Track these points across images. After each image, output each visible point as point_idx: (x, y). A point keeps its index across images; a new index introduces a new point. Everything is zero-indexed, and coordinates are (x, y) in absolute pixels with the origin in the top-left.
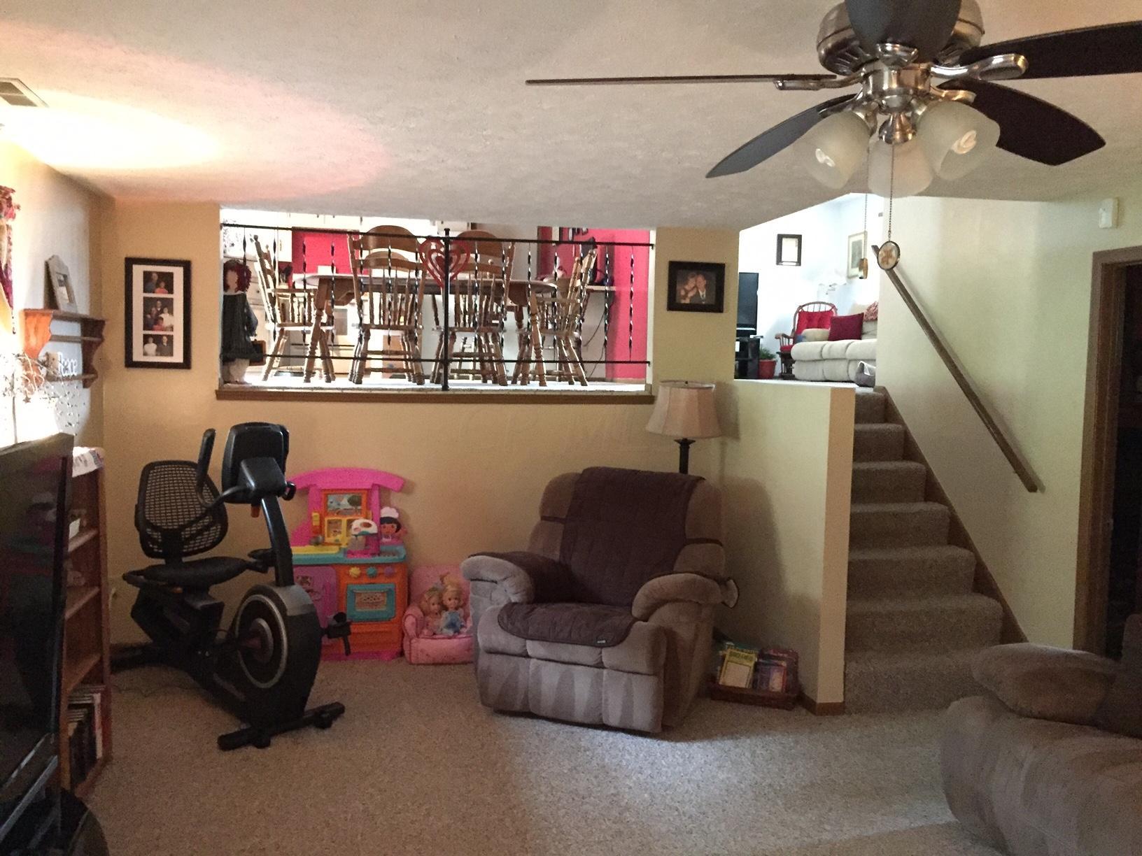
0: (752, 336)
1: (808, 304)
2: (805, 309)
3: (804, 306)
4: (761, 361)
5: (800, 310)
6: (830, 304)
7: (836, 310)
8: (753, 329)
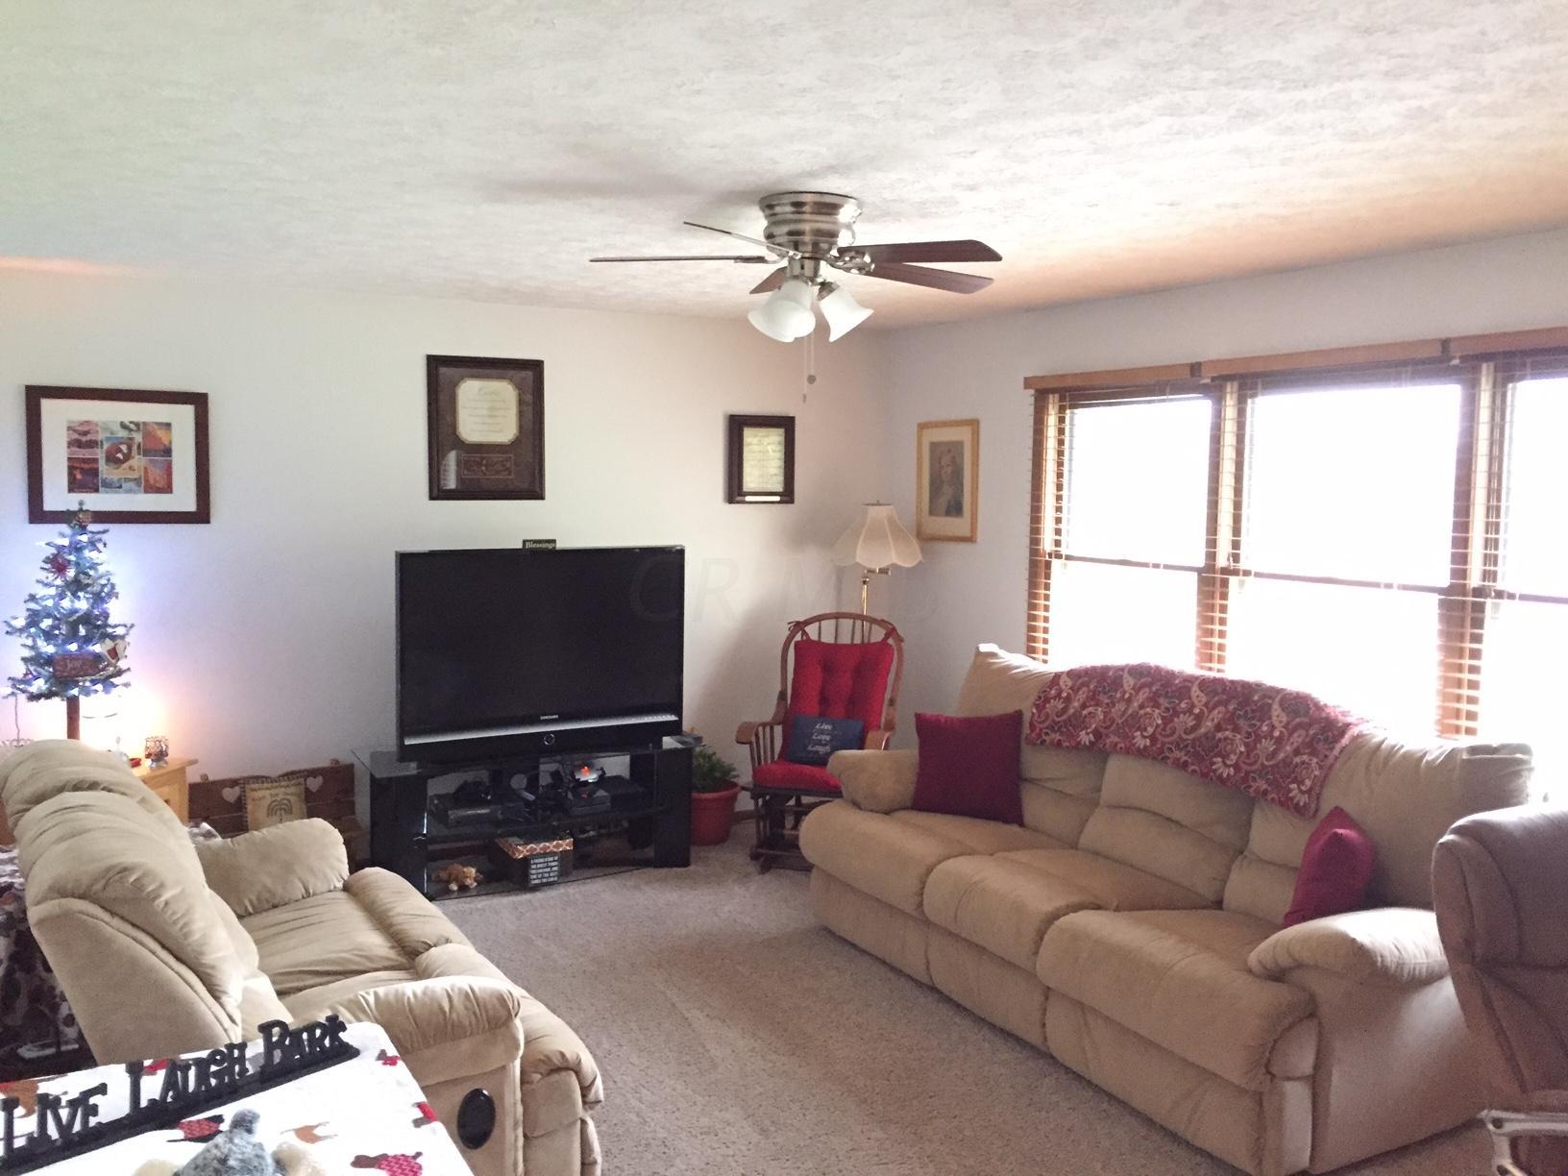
0: (668, 742)
1: (819, 619)
2: (812, 631)
3: (807, 622)
4: (695, 795)
5: (798, 637)
6: (882, 623)
7: (900, 640)
8: (672, 718)
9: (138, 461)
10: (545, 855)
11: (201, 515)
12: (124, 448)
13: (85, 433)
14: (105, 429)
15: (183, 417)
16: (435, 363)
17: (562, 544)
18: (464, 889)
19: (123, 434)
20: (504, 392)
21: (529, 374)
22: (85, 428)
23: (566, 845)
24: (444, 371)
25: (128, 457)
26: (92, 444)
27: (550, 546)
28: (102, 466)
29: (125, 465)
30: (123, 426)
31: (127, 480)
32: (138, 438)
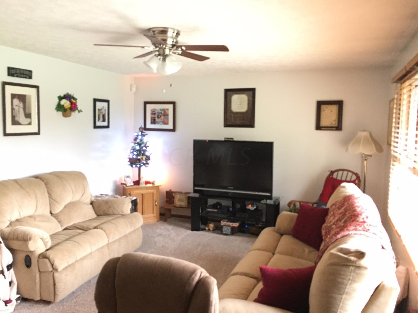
0: (269, 201)
1: (338, 170)
3: (335, 171)
5: (331, 176)
8: (269, 194)
9: (162, 117)
10: (228, 226)
11: (174, 130)
12: (160, 114)
13: (154, 111)
14: (157, 110)
15: (170, 107)
16: (227, 91)
17: (235, 139)
18: (209, 230)
19: (160, 111)
20: (244, 98)
21: (251, 93)
22: (153, 110)
23: (236, 225)
24: (229, 93)
25: (161, 116)
26: (155, 114)
27: (232, 140)
28: (156, 119)
29: (160, 118)
30: (160, 110)
31: (161, 122)
32: (163, 112)
